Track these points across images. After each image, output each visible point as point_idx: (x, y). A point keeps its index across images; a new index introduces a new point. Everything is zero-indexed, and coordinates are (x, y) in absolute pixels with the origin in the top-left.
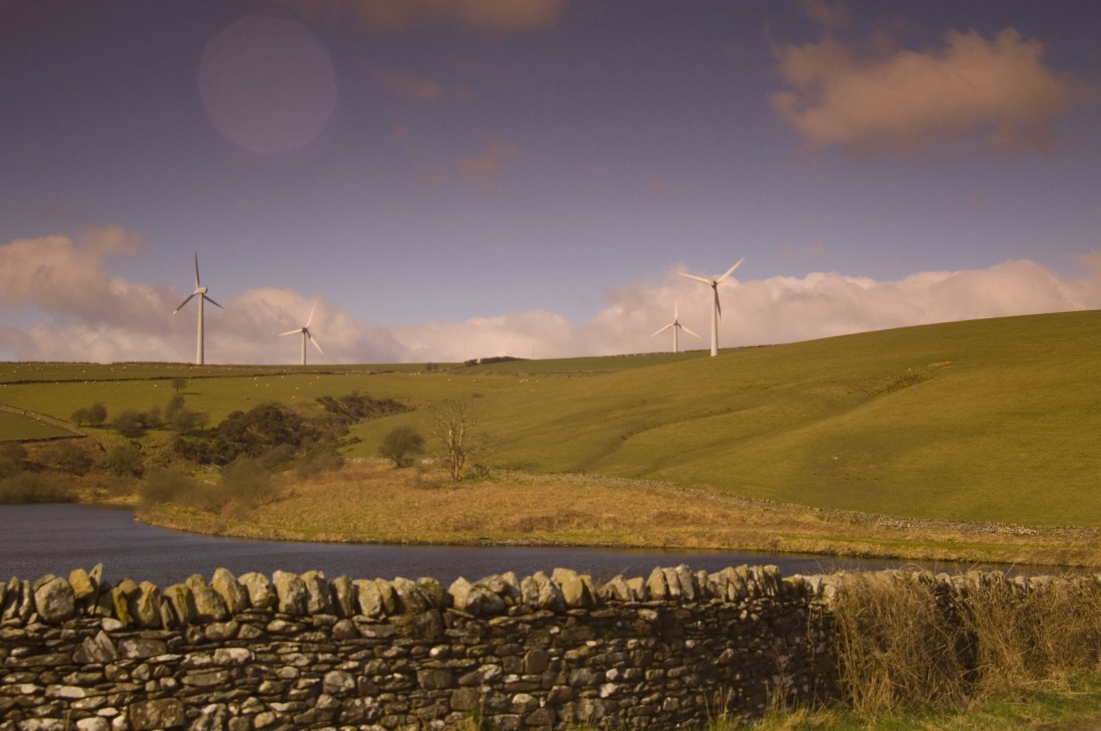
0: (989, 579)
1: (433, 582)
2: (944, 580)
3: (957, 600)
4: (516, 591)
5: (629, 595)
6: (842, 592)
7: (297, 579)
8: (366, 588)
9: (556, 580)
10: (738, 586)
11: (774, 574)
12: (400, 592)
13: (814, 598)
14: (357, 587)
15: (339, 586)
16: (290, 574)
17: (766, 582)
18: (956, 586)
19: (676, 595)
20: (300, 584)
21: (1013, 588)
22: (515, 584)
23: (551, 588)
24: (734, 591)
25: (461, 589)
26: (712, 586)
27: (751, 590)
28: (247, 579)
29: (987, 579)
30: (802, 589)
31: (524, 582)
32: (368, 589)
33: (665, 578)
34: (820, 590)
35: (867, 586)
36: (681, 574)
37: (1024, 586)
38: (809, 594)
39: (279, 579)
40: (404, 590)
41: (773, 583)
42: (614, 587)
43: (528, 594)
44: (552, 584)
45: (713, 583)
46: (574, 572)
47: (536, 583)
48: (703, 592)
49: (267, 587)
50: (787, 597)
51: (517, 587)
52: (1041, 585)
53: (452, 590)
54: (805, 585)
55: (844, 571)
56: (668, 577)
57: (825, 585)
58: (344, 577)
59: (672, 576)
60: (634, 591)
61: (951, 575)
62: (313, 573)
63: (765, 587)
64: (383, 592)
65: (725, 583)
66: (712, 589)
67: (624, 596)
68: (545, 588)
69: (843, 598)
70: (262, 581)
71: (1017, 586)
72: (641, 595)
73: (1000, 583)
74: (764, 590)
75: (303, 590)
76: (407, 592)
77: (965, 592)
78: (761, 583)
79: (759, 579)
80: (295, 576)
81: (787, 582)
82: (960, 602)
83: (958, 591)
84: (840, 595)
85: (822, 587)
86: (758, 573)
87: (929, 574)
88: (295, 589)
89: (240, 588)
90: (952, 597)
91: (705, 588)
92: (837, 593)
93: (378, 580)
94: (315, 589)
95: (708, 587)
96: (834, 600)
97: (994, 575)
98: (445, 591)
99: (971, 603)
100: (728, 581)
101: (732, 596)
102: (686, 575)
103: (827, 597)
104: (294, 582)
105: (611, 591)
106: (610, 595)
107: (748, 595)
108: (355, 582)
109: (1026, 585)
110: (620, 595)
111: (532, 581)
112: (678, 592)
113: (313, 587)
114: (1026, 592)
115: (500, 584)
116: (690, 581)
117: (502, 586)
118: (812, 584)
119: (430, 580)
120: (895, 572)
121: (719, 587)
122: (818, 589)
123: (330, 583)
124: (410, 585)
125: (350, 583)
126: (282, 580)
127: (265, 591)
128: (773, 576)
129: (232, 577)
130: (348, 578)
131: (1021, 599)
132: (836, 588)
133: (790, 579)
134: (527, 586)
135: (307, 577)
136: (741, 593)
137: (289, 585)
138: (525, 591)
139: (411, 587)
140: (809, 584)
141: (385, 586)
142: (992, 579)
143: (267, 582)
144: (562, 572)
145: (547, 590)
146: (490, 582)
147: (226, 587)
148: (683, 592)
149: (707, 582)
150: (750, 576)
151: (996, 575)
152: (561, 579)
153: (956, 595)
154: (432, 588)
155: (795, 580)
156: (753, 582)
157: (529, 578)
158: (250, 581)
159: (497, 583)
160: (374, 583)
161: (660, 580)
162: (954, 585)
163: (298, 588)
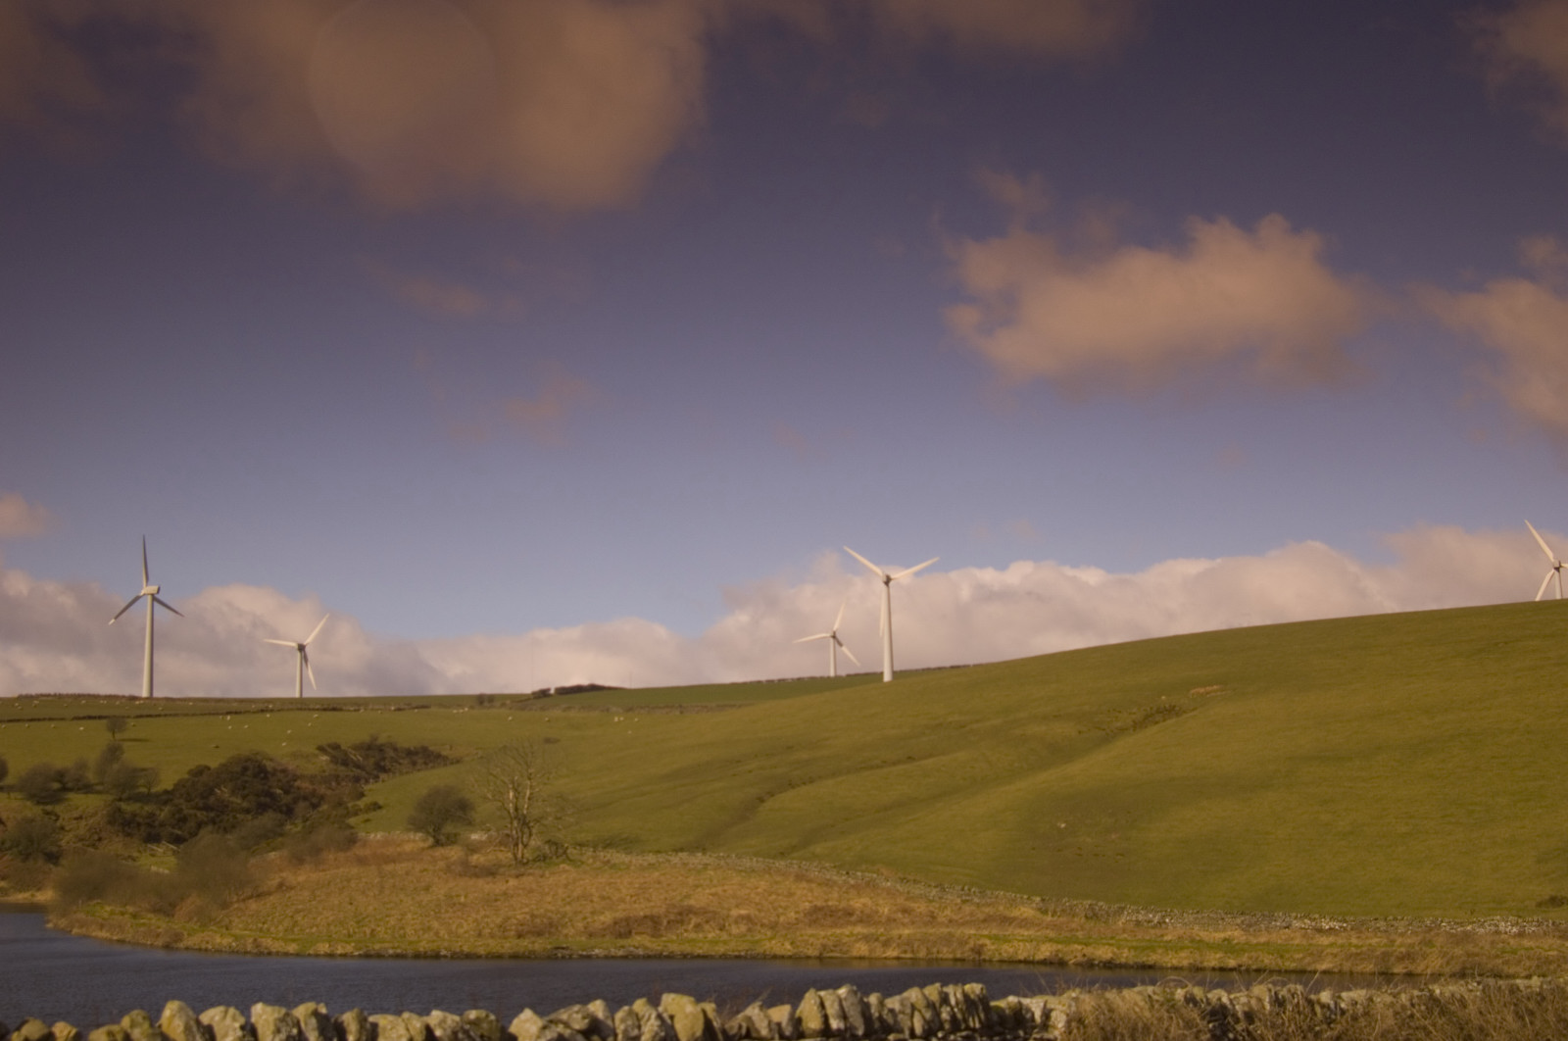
0: (1283, 997)
1: (487, 1016)
2: (1219, 999)
3: (1239, 1028)
4: (608, 1026)
5: (771, 1030)
6: (1076, 1021)
7: (287, 1015)
8: (389, 1027)
9: (666, 1010)
10: (928, 1015)
11: (978, 996)
12: (438, 1033)
13: (1036, 1030)
14: (375, 1026)
15: (348, 1024)
16: (277, 1008)
17: (967, 1008)
18: (1237, 1007)
19: (839, 1030)
20: (290, 1023)
21: (1318, 1009)
22: (607, 1018)
23: (658, 1023)
24: (922, 1022)
25: (527, 1025)
26: (890, 1015)
27: (946, 1021)
28: (212, 1016)
29: (1280, 997)
30: (1020, 1017)
31: (619, 1015)
32: (391, 1029)
33: (822, 1005)
34: (1044, 1018)
35: (1111, 1010)
36: (845, 999)
37: (1332, 1006)
38: (1029, 1024)
39: (260, 1016)
40: (445, 1030)
41: (977, 1009)
42: (749, 1019)
43: (625, 1032)
44: (659, 1017)
45: (892, 1011)
46: (692, 999)
47: (637, 1015)
48: (877, 1025)
49: (242, 1028)
50: (998, 1029)
51: (609, 1022)
52: (1356, 1003)
53: (513, 1029)
54: (1024, 1012)
55: (1078, 990)
56: (827, 1004)
57: (1051, 1010)
58: (356, 1010)
59: (833, 1002)
60: (779, 1024)
61: (1229, 993)
62: (311, 1006)
63: (966, 1016)
64: (413, 1032)
65: (908, 1011)
66: (890, 1020)
67: (764, 1032)
68: (649, 1023)
69: (1078, 1028)
70: (234, 1019)
71: (1323, 1006)
72: (788, 1031)
73: (1298, 1003)
74: (965, 1021)
75: (295, 1031)
76: (449, 1032)
77: (1250, 1016)
78: (961, 1010)
79: (957, 1003)
80: (283, 1011)
81: (997, 1007)
82: (1243, 1031)
83: (1240, 1015)
84: (1074, 1024)
85: (1047, 1014)
86: (955, 994)
87: (1198, 992)
88: (283, 1030)
89: (202, 1030)
90: (1232, 1023)
91: (880, 1018)
92: (1069, 1022)
93: (406, 1015)
94: (313, 1030)
95: (885, 1017)
96: (1065, 1032)
97: (1289, 991)
98: (504, 1030)
99: (1259, 1032)
100: (913, 1008)
101: (918, 1030)
102: (853, 999)
103: (1055, 1027)
104: (282, 1020)
105: (744, 1025)
106: (744, 1031)
107: (941, 1028)
108: (371, 1019)
109: (1336, 1003)
110: (757, 1031)
111: (631, 1013)
112: (842, 1026)
113: (310, 1027)
114: (1336, 1015)
115: (584, 1018)
116: (859, 1009)
117: (587, 1021)
118: (1033, 1009)
119: (482, 1013)
120: (1150, 989)
121: (900, 1016)
122: (1041, 1017)
123: (336, 1021)
124: (453, 1021)
125: (365, 1020)
126: (264, 1017)
127: (240, 1033)
128: (976, 999)
129: (191, 1013)
130: (362, 1011)
131: (1329, 1024)
132: (1068, 1015)
133: (1002, 1004)
134: (623, 1020)
135: (301, 1012)
136: (932, 1025)
137: (275, 1025)
138: (620, 1028)
139: (455, 1024)
140: (1029, 1010)
141: (417, 1023)
142: (1288, 996)
143: (242, 1020)
144: (673, 999)
145: (652, 1025)
146: (570, 1016)
147: (181, 1028)
148: (848, 1025)
149: (883, 1010)
150: (945, 1000)
151: (1293, 991)
152: (672, 1010)
153: (1237, 1021)
154: (485, 1025)
155: (1008, 1004)
156: (948, 1009)
157: (626, 1008)
158: (217, 1018)
159: (579, 1016)
160: (400, 1020)
161: (815, 1008)
162: (1234, 1006)
163: (289, 1029)
